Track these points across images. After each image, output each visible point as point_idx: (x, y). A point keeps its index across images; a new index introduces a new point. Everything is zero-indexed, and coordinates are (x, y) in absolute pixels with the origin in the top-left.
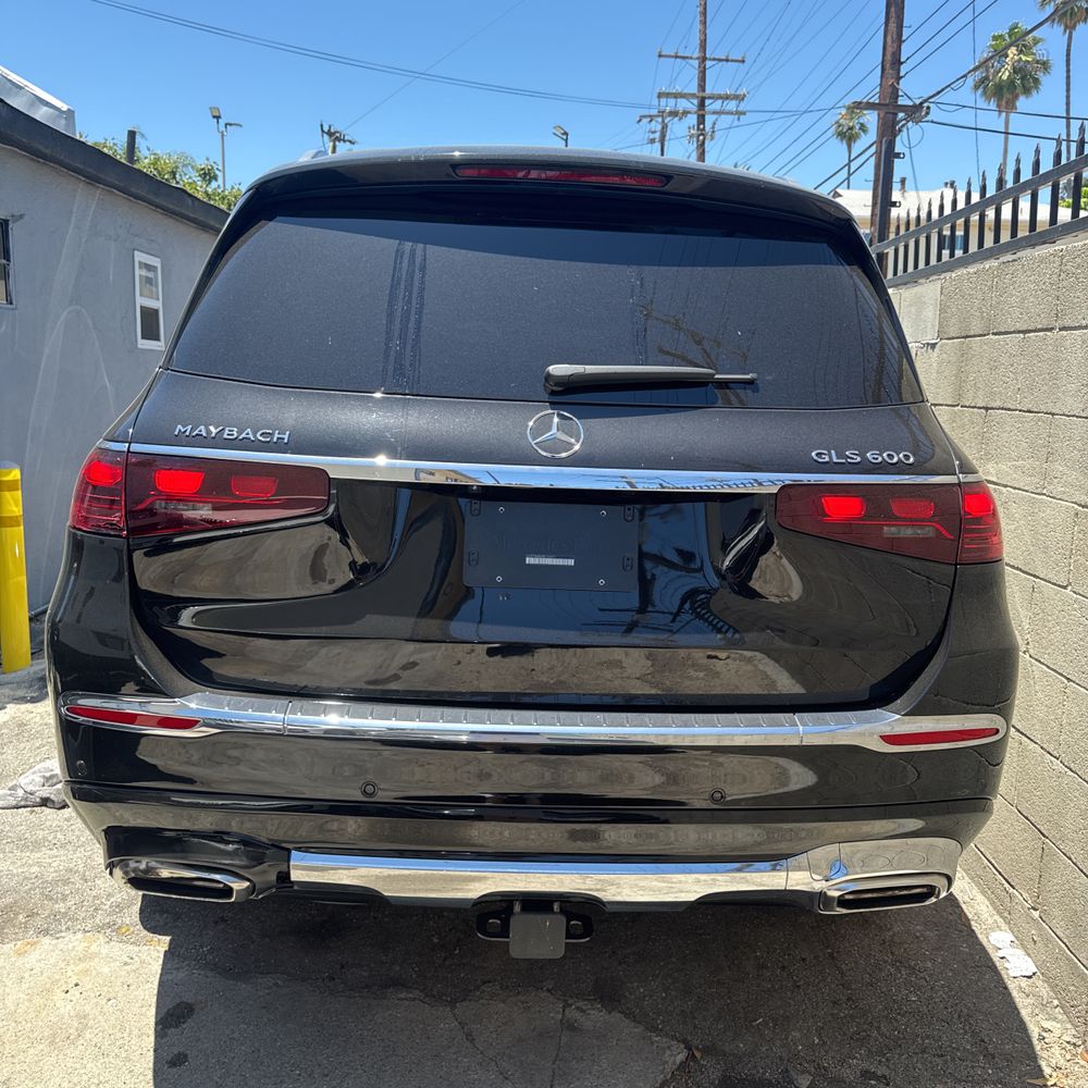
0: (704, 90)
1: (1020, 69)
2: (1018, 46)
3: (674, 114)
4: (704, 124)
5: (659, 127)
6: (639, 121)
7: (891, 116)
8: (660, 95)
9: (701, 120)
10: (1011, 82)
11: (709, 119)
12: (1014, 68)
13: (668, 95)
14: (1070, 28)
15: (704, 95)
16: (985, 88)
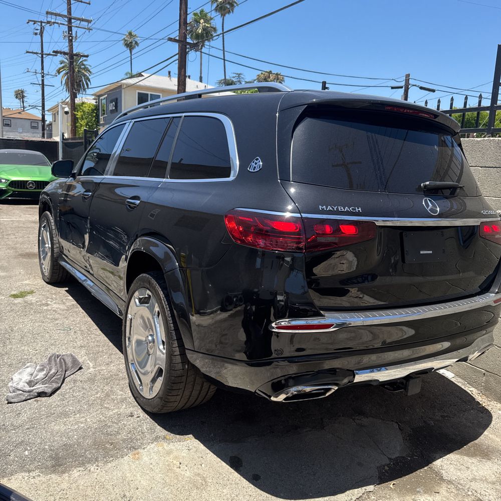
0: (71, 15)
1: (205, 29)
2: (204, 19)
3: (48, 22)
4: (71, 31)
5: (39, 28)
6: (28, 23)
7: (184, 46)
8: (47, 13)
9: (70, 29)
10: (202, 34)
11: (74, 30)
12: (203, 29)
13: (52, 14)
14: (223, 15)
15: (71, 17)
16: (191, 35)
